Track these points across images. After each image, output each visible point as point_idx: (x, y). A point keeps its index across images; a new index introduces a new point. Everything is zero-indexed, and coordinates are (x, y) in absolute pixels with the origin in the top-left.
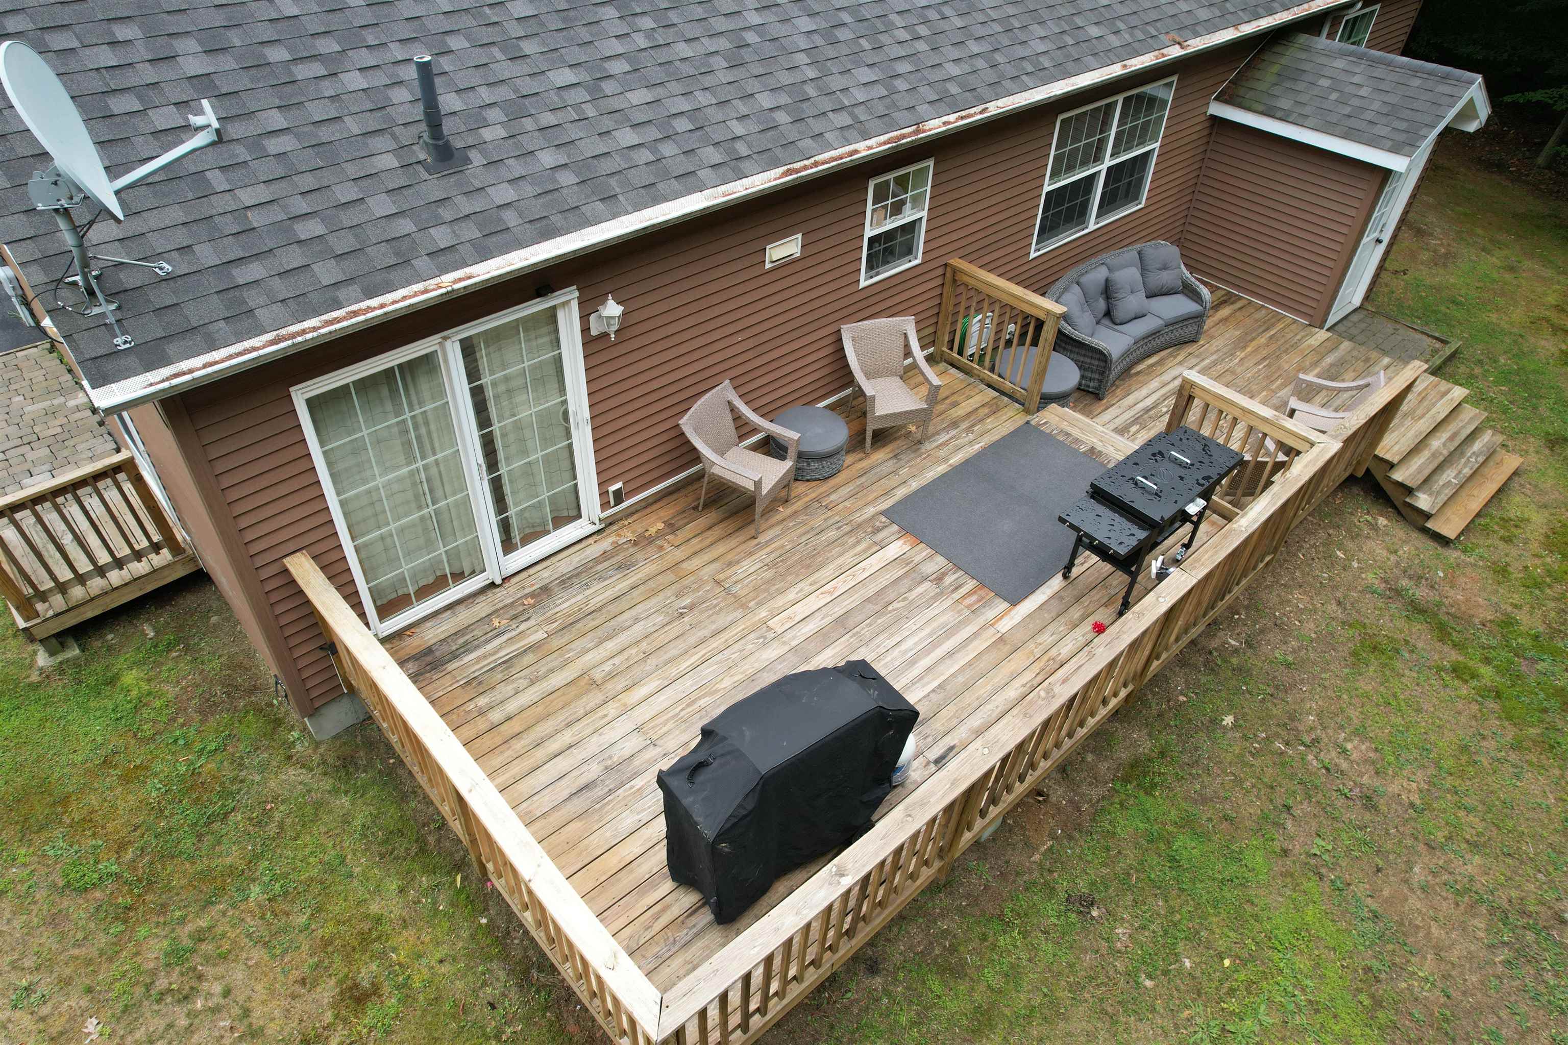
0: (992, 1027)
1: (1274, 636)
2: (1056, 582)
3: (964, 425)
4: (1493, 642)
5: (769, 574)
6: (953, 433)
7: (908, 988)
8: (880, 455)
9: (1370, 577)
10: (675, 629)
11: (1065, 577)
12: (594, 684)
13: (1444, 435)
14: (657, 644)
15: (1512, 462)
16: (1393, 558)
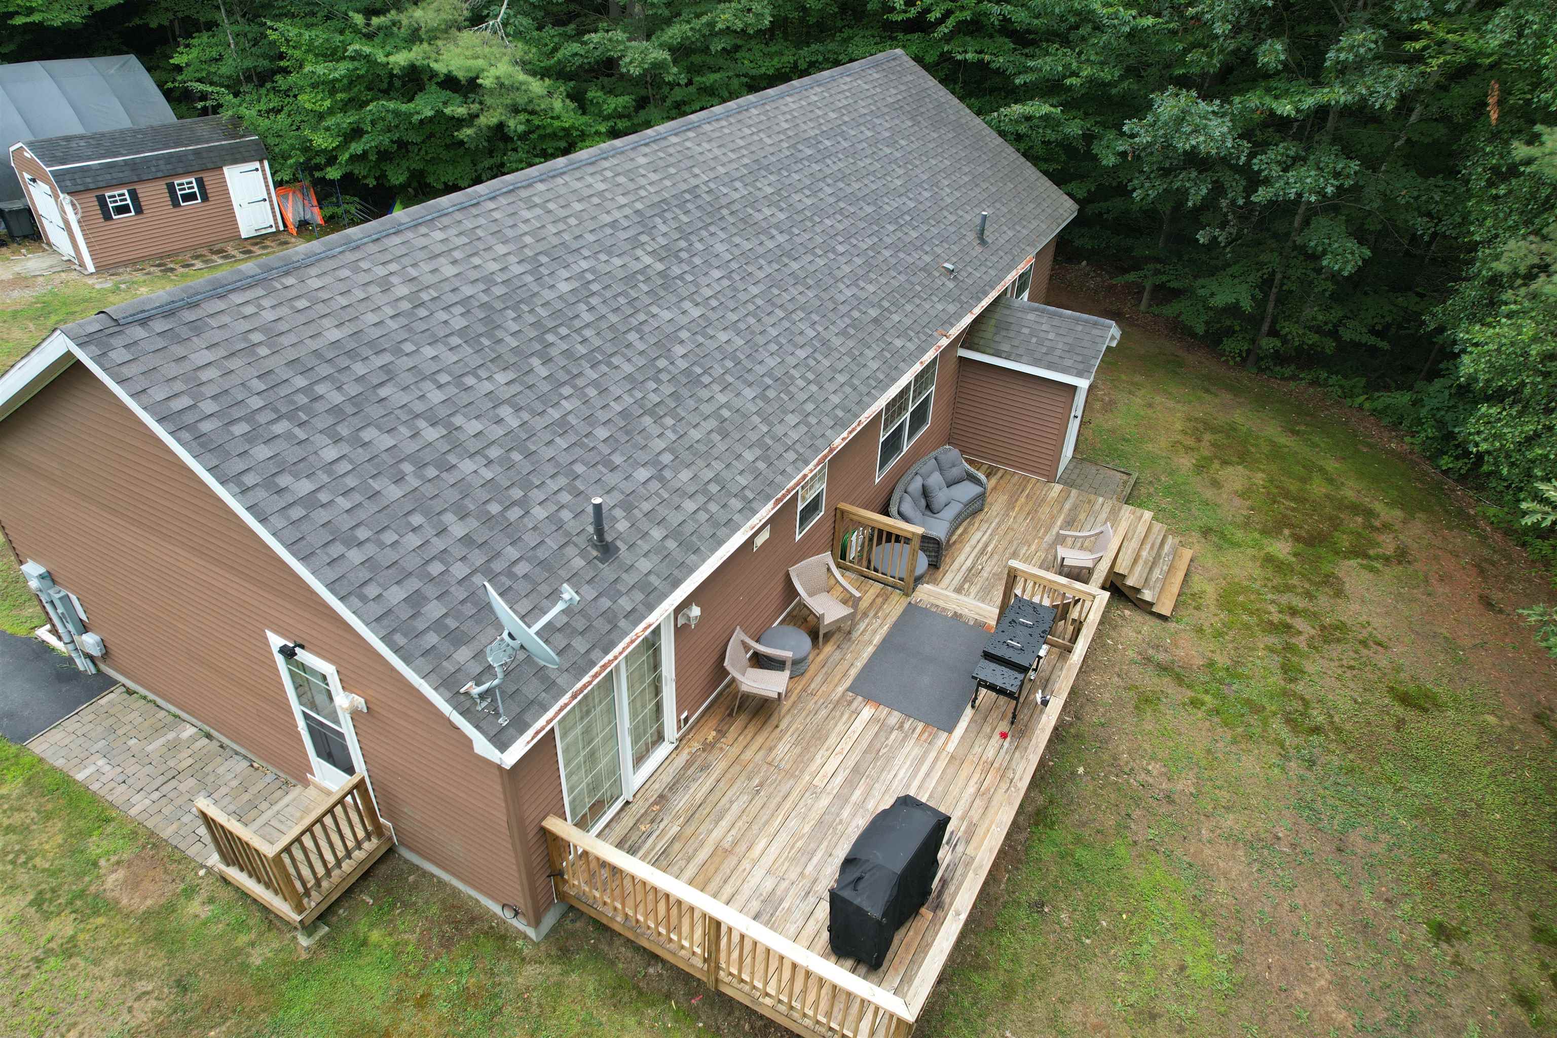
0: (1015, 993)
1: (1089, 708)
2: (969, 712)
3: (871, 614)
4: (1207, 679)
5: (798, 750)
6: (867, 621)
7: (962, 985)
8: (828, 649)
9: (1131, 653)
10: (758, 802)
11: (973, 707)
12: (728, 852)
13: (1148, 547)
14: (752, 815)
15: (1187, 554)
16: (1140, 636)
